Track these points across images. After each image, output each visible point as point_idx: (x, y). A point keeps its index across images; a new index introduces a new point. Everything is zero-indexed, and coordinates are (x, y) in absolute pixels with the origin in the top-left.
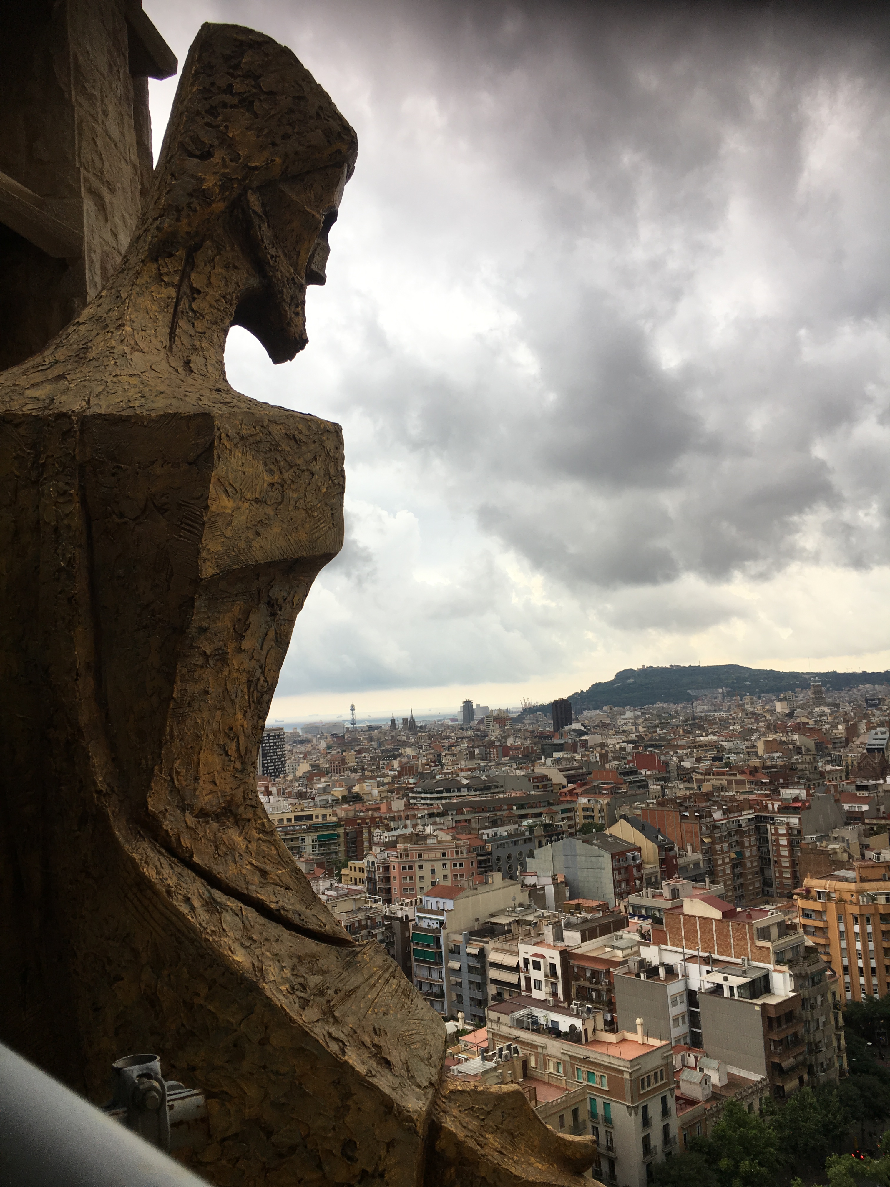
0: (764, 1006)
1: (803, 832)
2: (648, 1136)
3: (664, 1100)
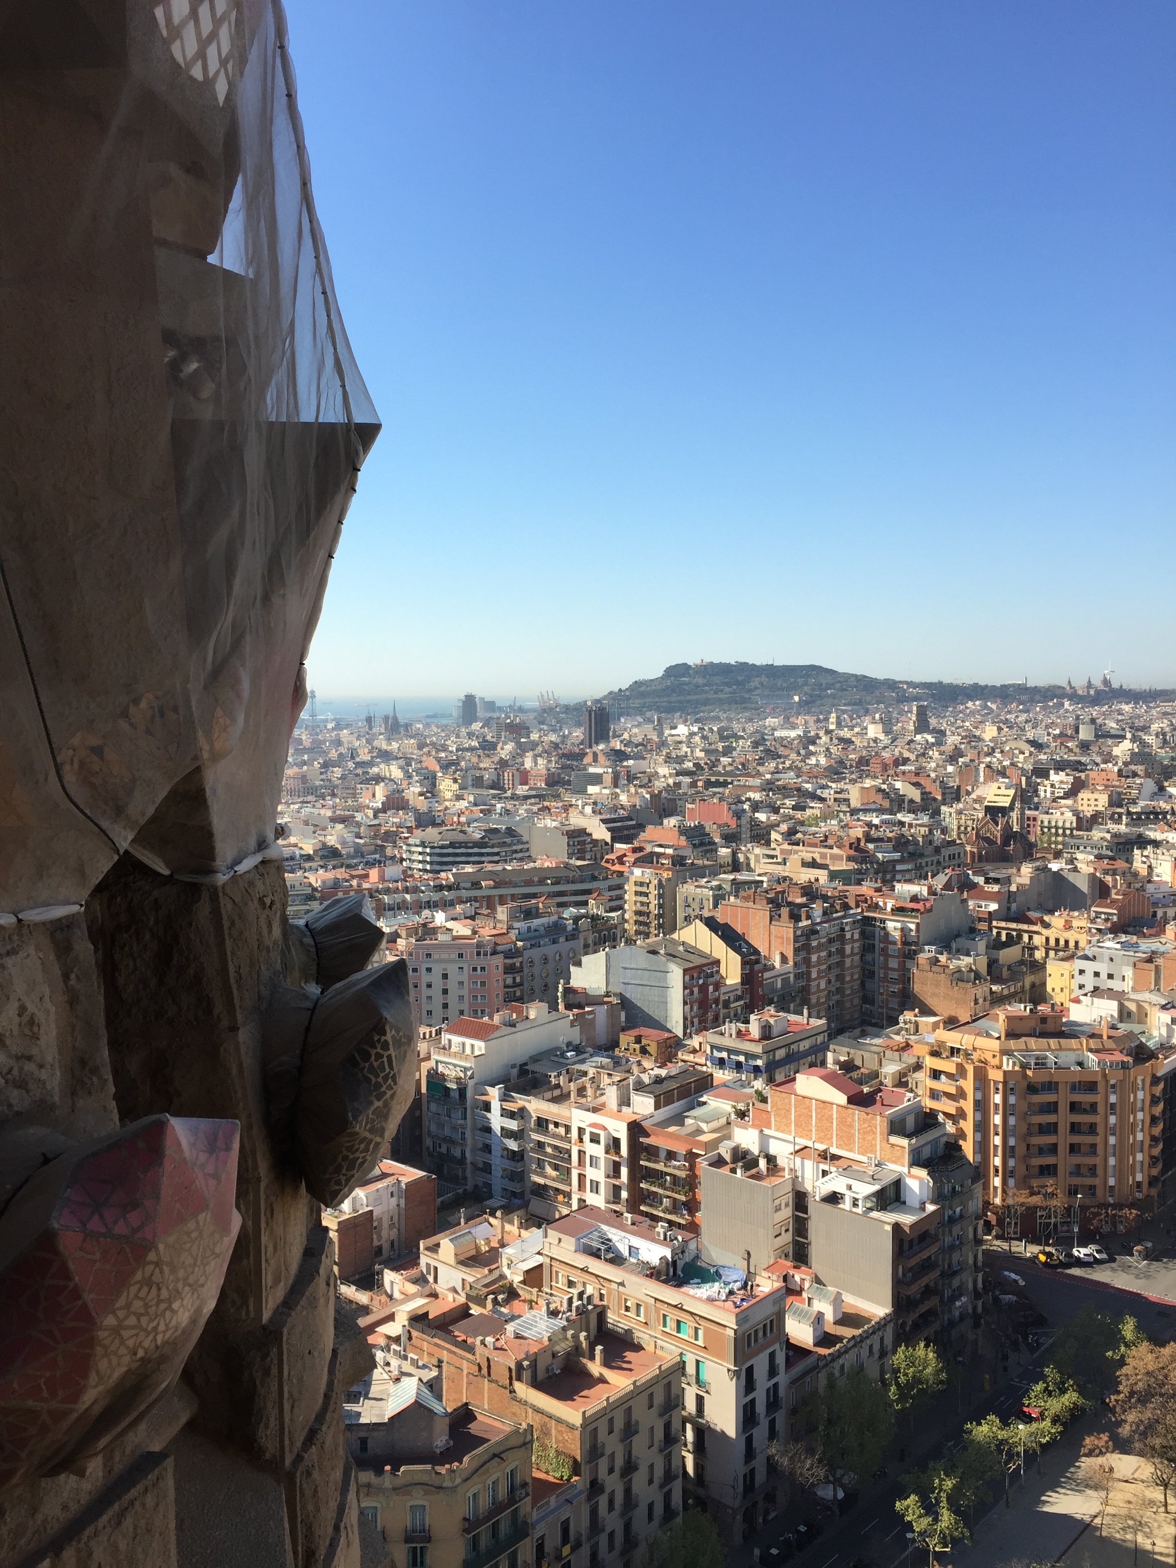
0: (897, 1227)
1: (920, 941)
2: (753, 1401)
3: (772, 1356)
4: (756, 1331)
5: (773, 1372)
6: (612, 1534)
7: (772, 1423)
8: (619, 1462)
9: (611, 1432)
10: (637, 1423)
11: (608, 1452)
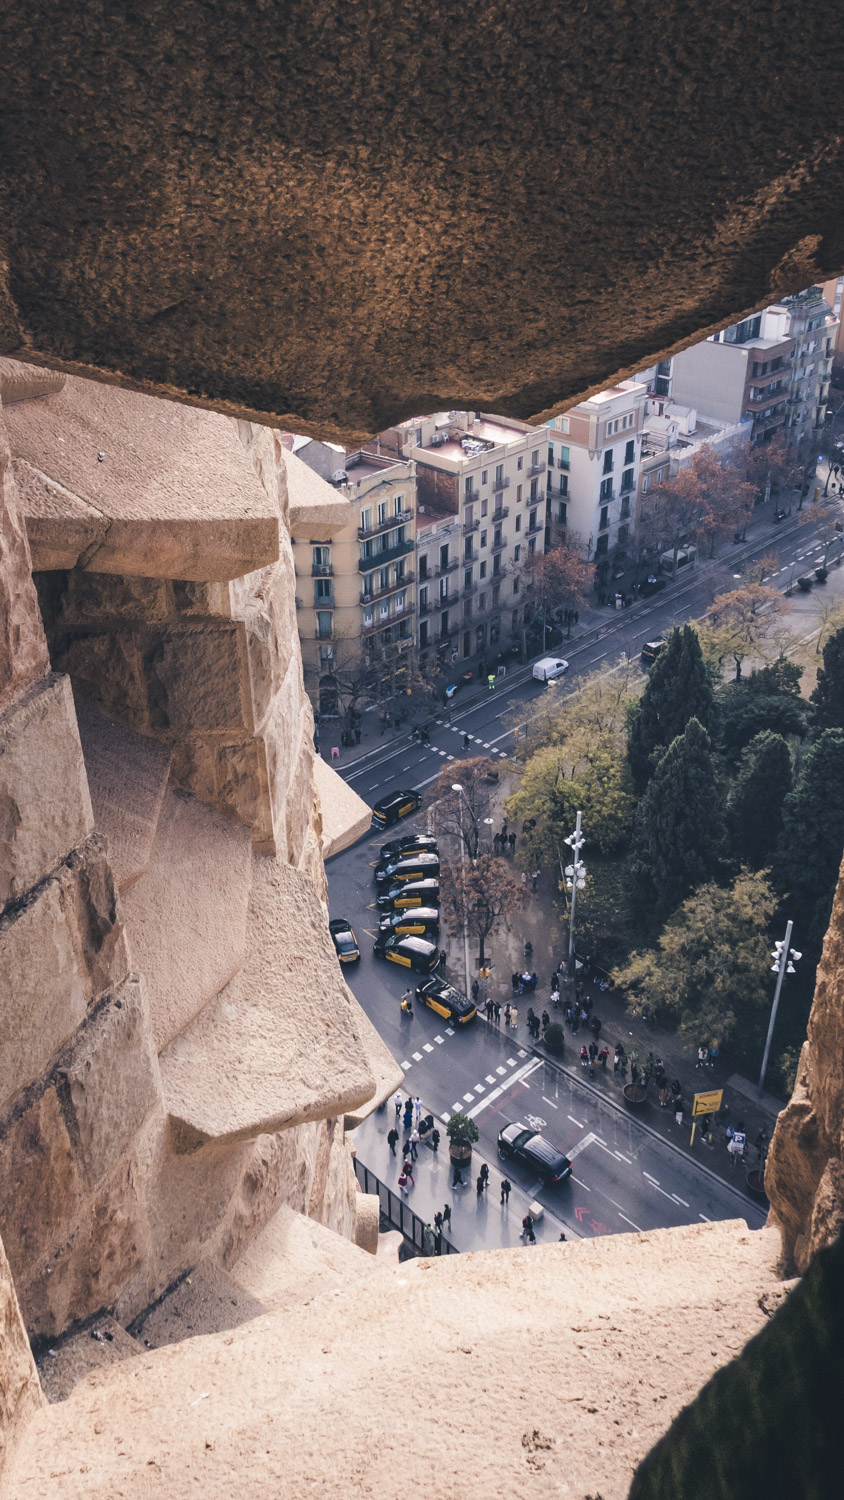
0: (752, 351)
2: (610, 480)
3: (630, 446)
4: (617, 422)
5: (629, 458)
6: (483, 565)
7: (626, 500)
8: (491, 509)
9: (484, 482)
10: (507, 479)
11: (482, 498)
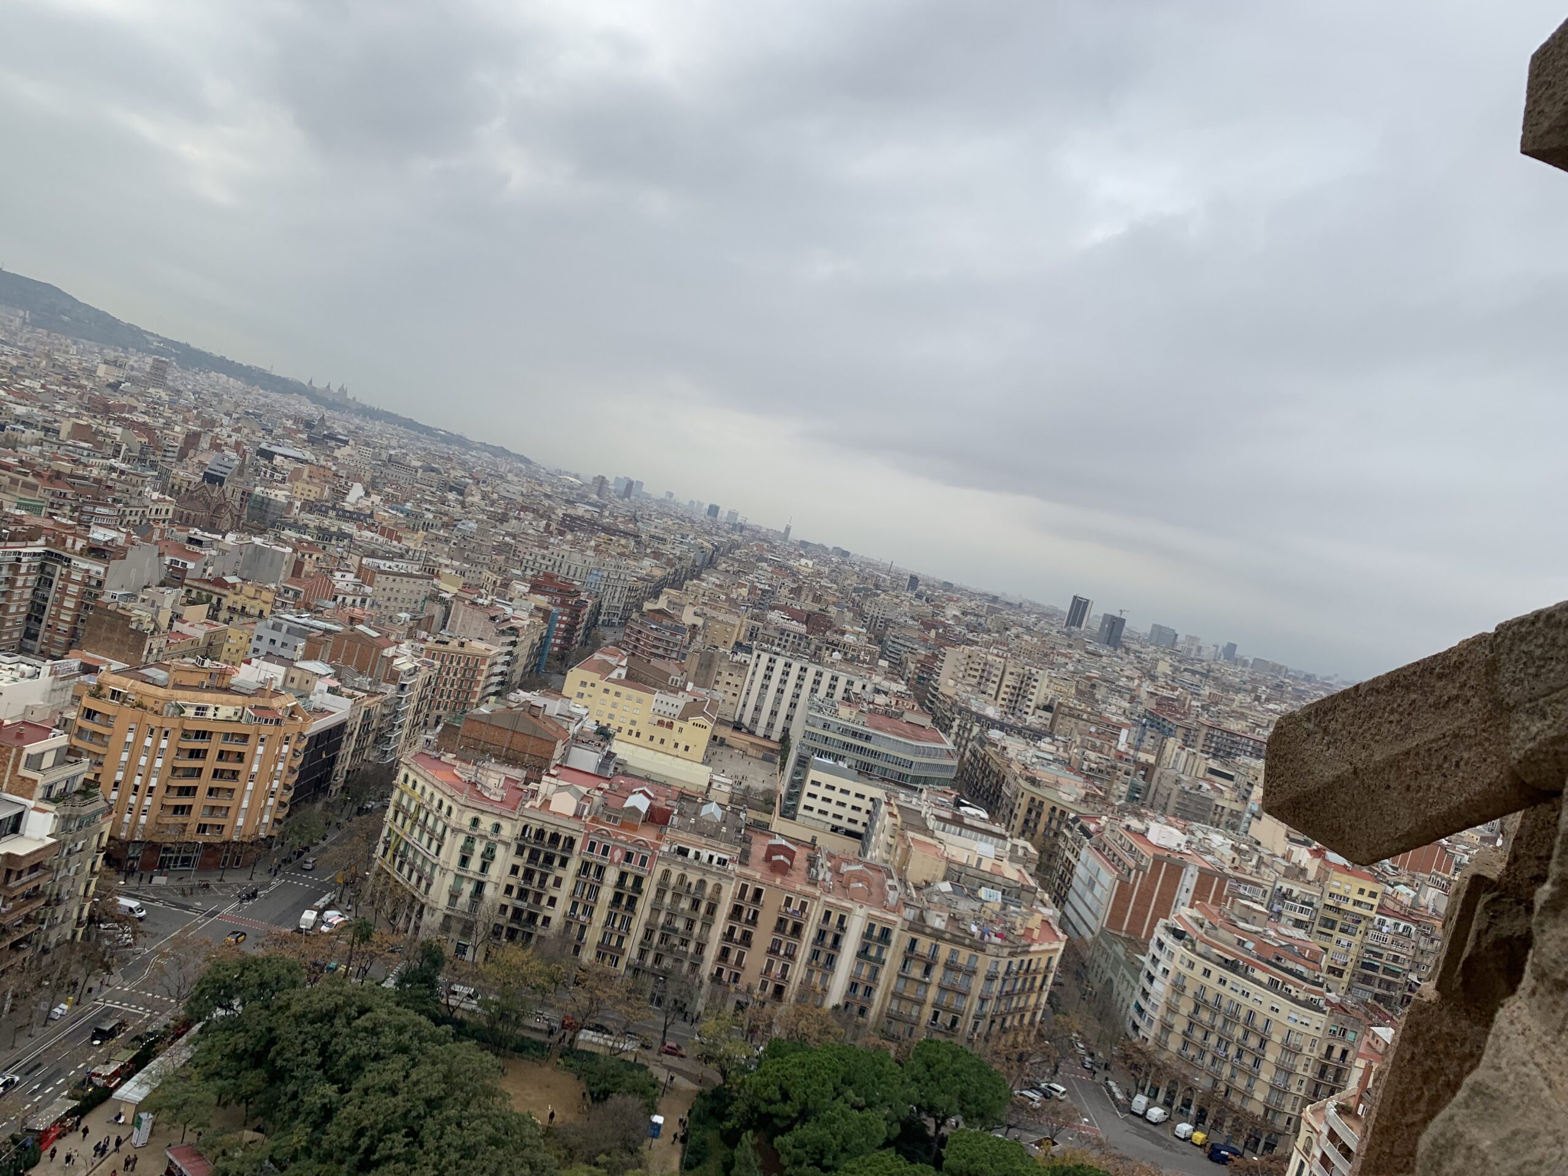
1: (106, 585)
